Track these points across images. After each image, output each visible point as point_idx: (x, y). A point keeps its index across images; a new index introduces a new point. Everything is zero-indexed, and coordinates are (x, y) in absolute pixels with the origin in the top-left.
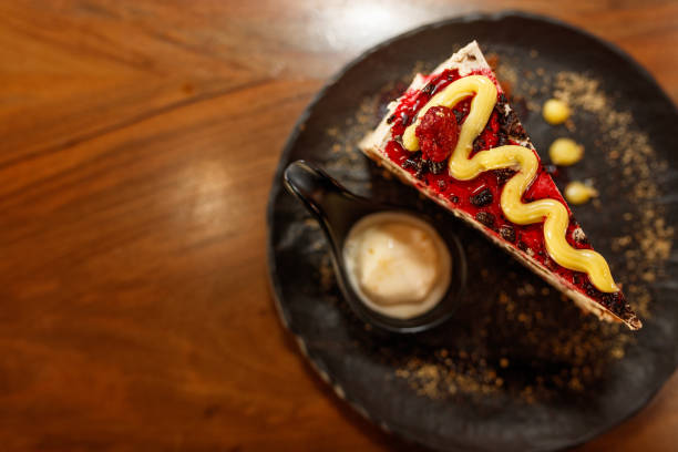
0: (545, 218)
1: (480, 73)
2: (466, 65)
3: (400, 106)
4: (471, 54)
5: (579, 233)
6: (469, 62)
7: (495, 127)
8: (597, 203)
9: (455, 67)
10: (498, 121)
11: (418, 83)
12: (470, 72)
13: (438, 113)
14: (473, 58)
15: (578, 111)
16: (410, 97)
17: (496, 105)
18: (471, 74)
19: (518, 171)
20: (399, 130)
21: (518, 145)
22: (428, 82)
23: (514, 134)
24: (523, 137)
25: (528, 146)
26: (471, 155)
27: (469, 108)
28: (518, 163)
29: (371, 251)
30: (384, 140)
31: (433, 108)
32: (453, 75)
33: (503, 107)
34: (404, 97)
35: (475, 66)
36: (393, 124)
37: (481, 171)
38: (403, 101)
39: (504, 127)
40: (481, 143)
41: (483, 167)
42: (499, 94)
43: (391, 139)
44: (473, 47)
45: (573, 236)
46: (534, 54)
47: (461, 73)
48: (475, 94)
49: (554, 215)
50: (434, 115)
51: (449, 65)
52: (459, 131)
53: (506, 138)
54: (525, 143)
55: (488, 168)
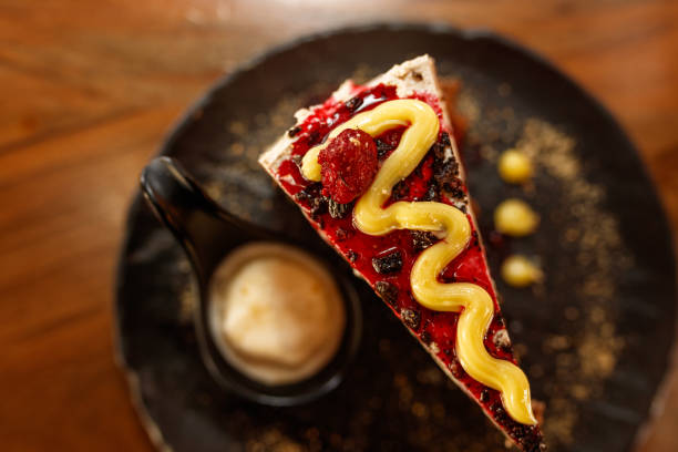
0: (463, 308)
1: (423, 98)
2: (409, 85)
3: (311, 117)
4: (417, 71)
5: (504, 336)
6: (413, 82)
7: (426, 174)
8: (538, 292)
9: (393, 84)
10: (433, 166)
11: (344, 94)
12: (411, 93)
13: (352, 139)
14: (419, 77)
15: (542, 171)
16: (328, 108)
17: (434, 145)
18: (413, 97)
19: (442, 240)
20: (301, 148)
21: (450, 204)
22: (356, 94)
23: (448, 187)
24: (460, 196)
25: (463, 209)
26: (387, 203)
27: (398, 140)
28: (445, 228)
29: (244, 291)
30: (280, 157)
31: (348, 130)
32: (388, 93)
33: (442, 150)
34: (320, 107)
35: (420, 88)
36: (296, 139)
37: (394, 227)
38: (318, 112)
39: (438, 177)
40: (403, 191)
41: (397, 224)
42: (441, 131)
43: (288, 158)
44: (423, 63)
45: (495, 339)
46: (503, 90)
47: (399, 93)
48: (409, 124)
49: (475, 306)
50: (347, 140)
51: (386, 79)
52: (378, 169)
53: (437, 191)
54: (460, 204)
55: (405, 225)
